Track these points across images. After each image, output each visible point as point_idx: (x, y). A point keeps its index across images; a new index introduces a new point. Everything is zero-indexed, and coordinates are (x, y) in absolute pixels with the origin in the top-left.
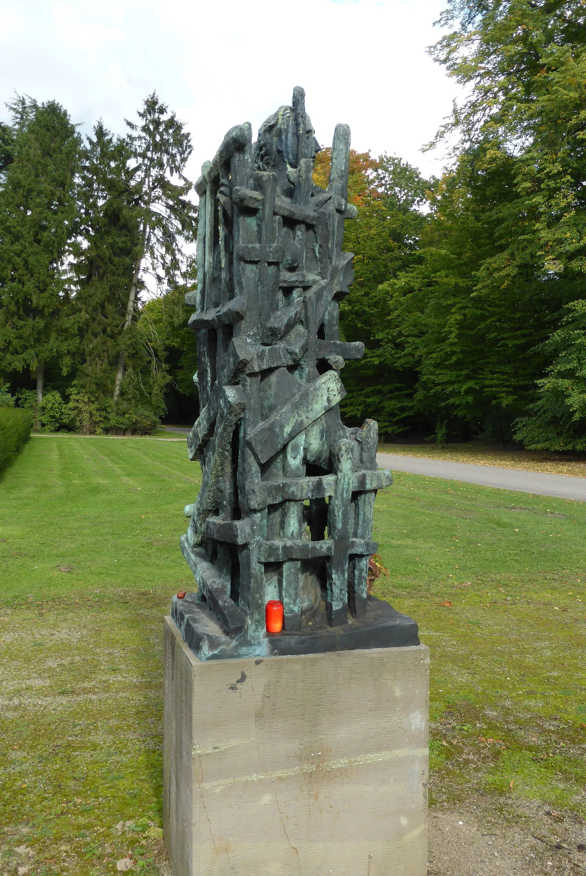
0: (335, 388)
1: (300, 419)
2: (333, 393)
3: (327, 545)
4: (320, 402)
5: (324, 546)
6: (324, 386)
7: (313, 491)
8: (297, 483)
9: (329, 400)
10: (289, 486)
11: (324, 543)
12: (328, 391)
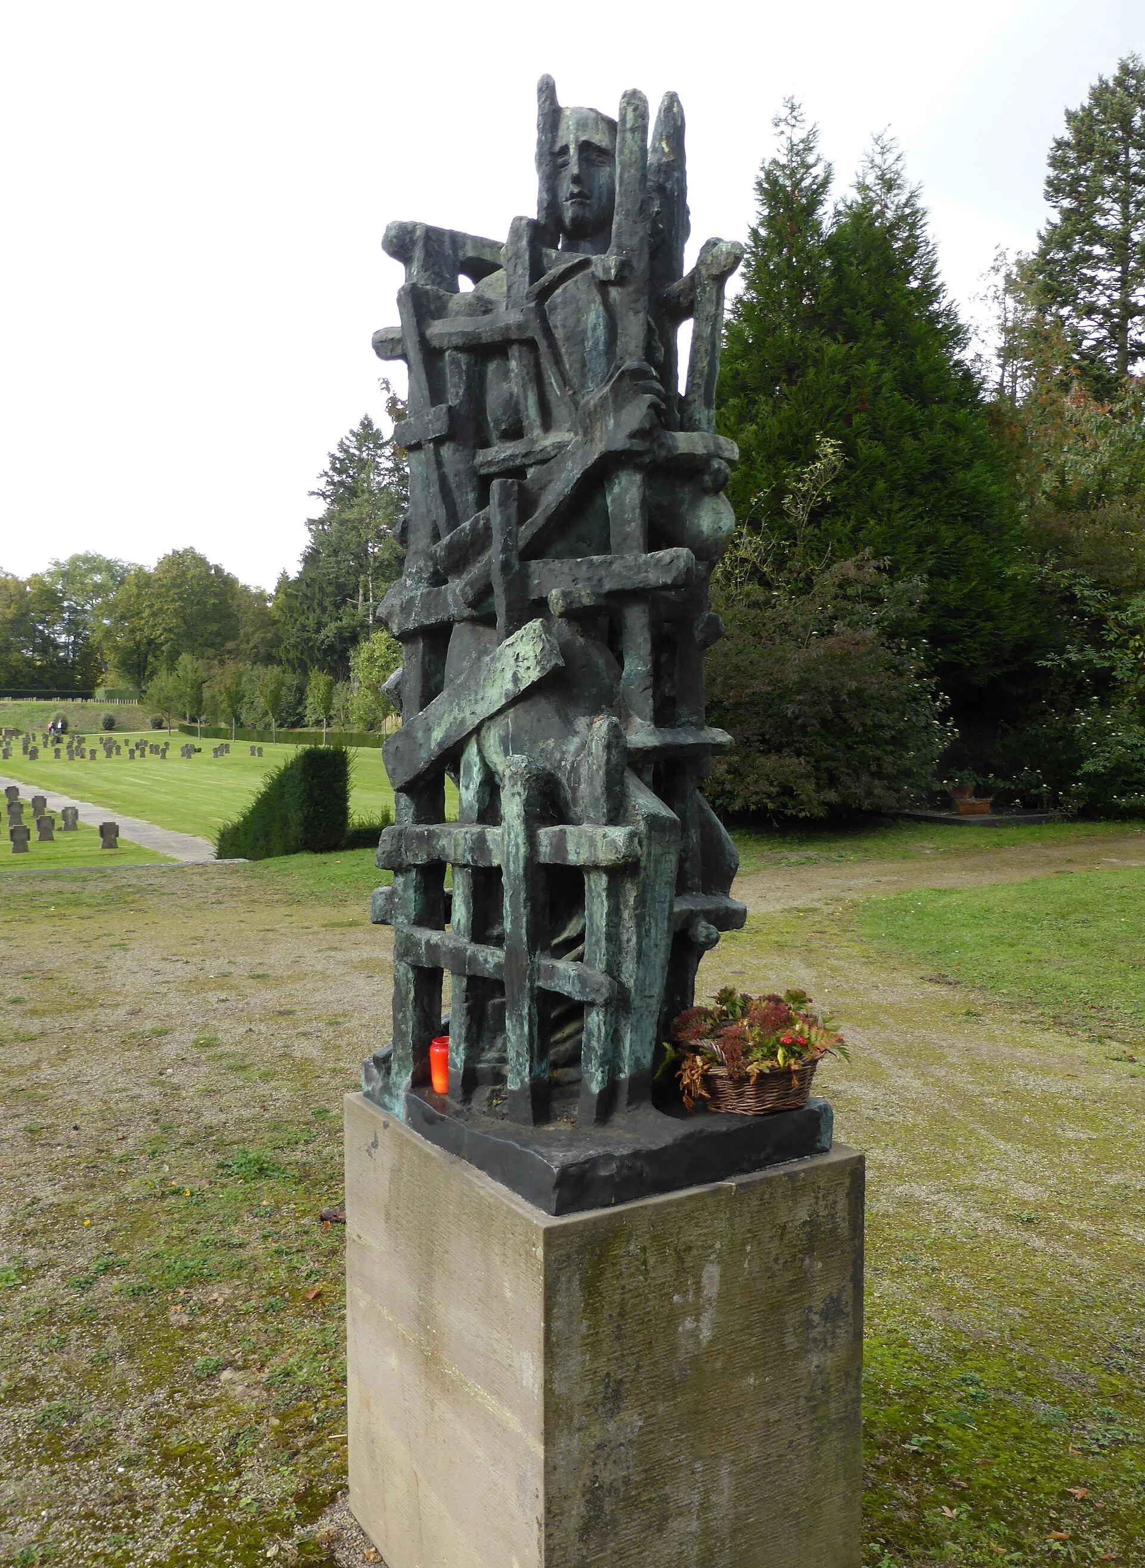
0: (532, 654)
1: (461, 715)
2: (526, 664)
3: (496, 960)
4: (498, 683)
5: (490, 959)
6: (510, 652)
7: (472, 850)
8: (450, 833)
9: (516, 679)
10: (439, 837)
11: (493, 954)
12: (517, 660)
